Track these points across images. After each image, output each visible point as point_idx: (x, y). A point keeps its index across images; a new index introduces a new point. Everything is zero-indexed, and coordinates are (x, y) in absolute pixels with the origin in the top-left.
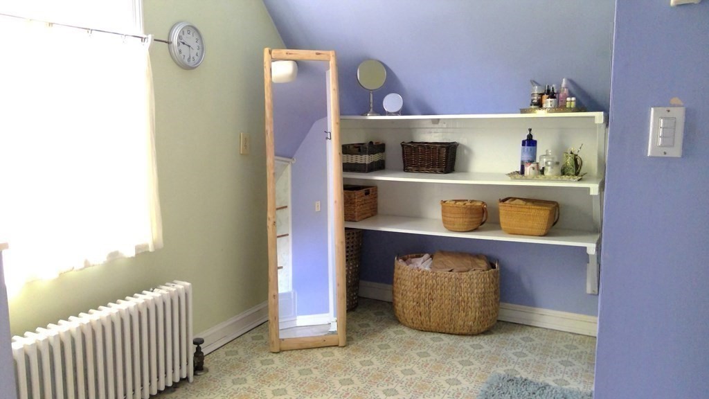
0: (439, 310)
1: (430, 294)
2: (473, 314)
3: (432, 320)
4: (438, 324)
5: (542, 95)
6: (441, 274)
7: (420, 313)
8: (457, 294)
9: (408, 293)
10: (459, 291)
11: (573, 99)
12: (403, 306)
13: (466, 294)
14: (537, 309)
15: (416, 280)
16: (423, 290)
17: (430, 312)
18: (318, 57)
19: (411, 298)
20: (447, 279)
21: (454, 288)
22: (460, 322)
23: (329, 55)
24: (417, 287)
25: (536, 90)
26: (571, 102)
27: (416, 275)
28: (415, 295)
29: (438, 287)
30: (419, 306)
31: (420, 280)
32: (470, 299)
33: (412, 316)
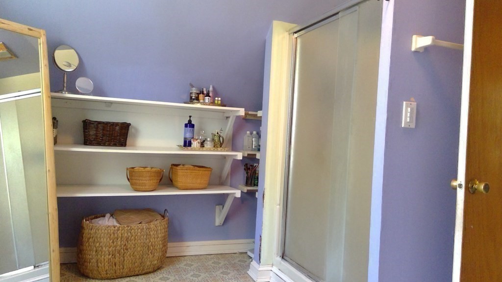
0: (132, 257)
1: (125, 245)
2: (158, 253)
3: (125, 267)
4: (130, 269)
5: (198, 94)
6: (135, 227)
7: (115, 263)
8: (148, 240)
9: (104, 248)
10: (149, 238)
11: (220, 99)
12: (97, 262)
13: (154, 239)
14: (184, 243)
15: (112, 235)
16: (119, 243)
17: (124, 260)
18: (30, 33)
19: (107, 252)
20: (139, 230)
21: (145, 237)
22: (148, 263)
23: (40, 33)
24: (113, 242)
25: (194, 90)
26: (218, 100)
27: (112, 231)
28: (110, 249)
29: (133, 237)
30: (115, 257)
31: (116, 235)
32: (156, 242)
33: (107, 268)
